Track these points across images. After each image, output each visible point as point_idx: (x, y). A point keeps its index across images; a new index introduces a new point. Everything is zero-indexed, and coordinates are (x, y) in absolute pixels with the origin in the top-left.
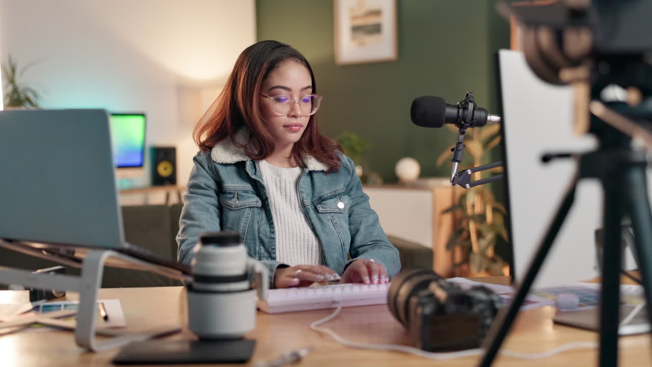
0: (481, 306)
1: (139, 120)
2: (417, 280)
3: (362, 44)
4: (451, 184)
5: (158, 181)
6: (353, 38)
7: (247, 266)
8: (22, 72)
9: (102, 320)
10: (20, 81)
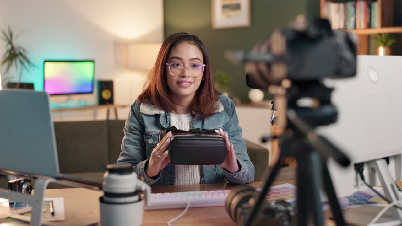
0: (281, 214)
1: (90, 65)
2: (242, 195)
3: (229, 16)
4: (271, 124)
5: (102, 102)
6: (223, 13)
7: (137, 186)
8: (17, 37)
9: (50, 215)
10: (15, 42)
